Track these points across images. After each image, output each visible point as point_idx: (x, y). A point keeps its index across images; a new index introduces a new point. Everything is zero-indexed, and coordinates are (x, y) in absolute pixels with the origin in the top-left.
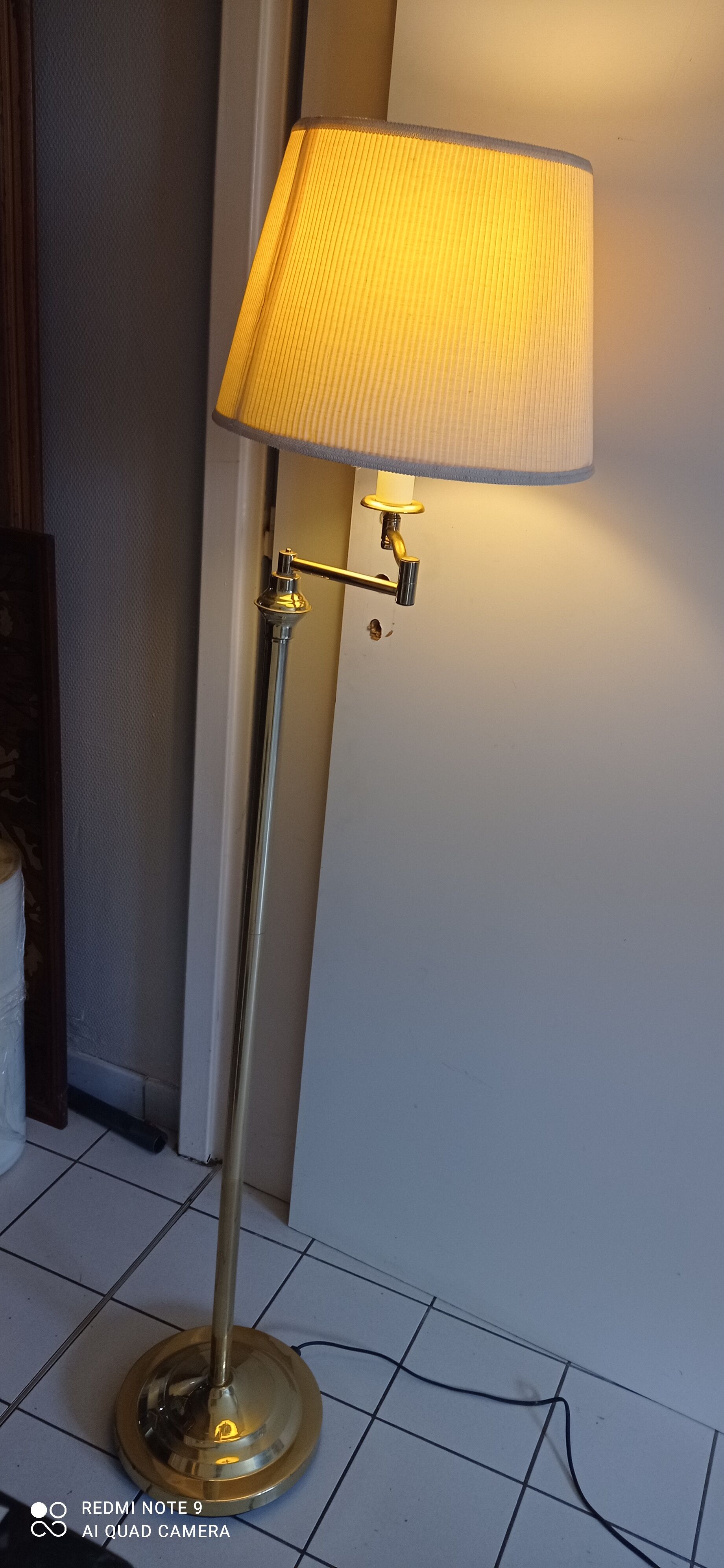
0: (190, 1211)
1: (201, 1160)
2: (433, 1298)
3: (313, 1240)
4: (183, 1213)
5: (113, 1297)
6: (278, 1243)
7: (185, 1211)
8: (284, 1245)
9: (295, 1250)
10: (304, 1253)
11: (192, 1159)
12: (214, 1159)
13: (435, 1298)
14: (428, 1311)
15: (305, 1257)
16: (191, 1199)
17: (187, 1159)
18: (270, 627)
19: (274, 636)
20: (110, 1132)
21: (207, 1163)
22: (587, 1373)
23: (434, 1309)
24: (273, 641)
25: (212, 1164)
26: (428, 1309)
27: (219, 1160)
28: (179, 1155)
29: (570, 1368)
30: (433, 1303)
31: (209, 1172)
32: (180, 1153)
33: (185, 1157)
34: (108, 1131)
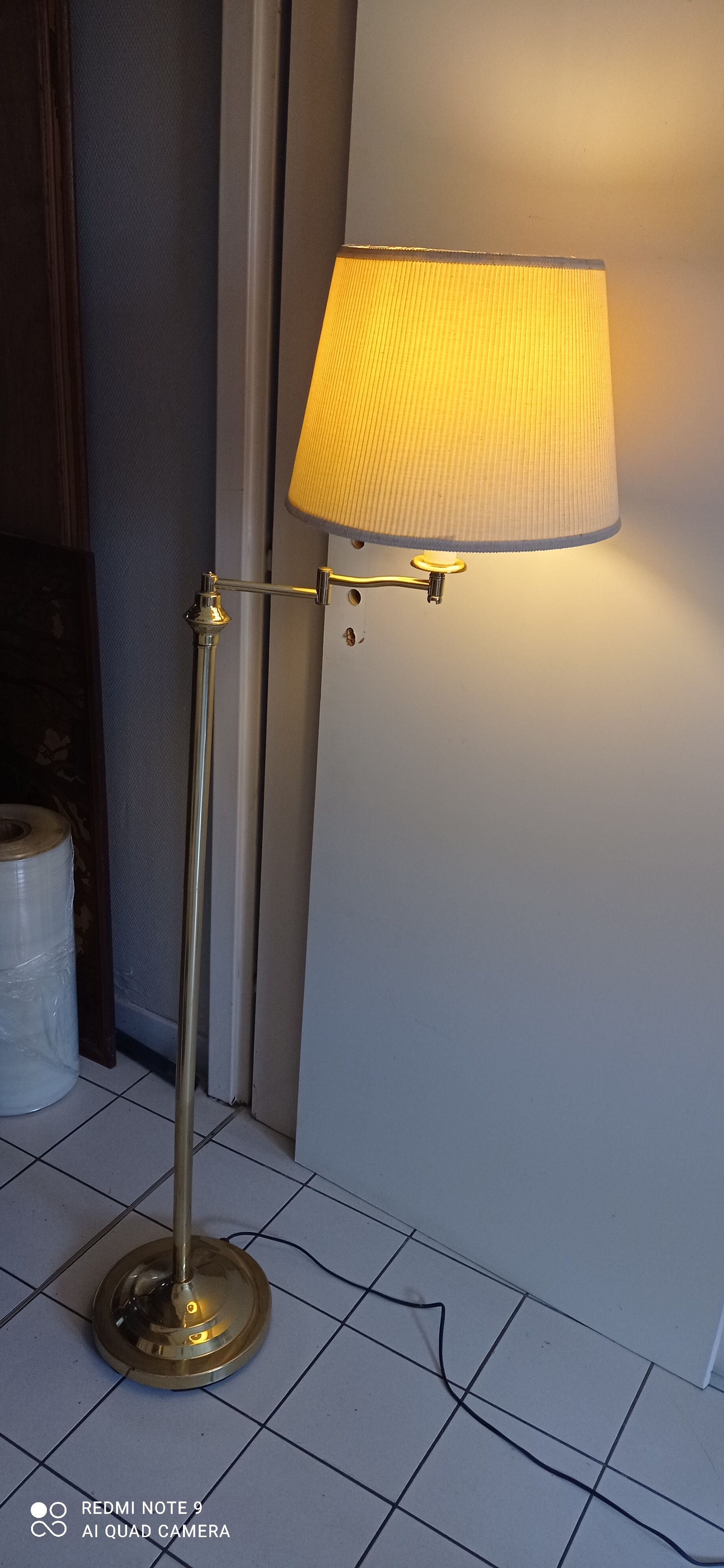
0: (211, 1142)
1: (227, 1101)
2: (413, 1229)
3: (315, 1174)
4: (205, 1144)
5: (135, 1209)
6: (284, 1175)
7: (207, 1143)
8: (288, 1177)
9: (297, 1181)
10: (305, 1185)
11: (219, 1100)
12: (238, 1101)
13: (415, 1230)
14: (406, 1240)
15: (305, 1187)
16: (213, 1134)
17: (215, 1100)
18: (196, 636)
19: (200, 643)
20: (151, 1074)
21: (231, 1104)
22: (542, 1304)
23: (413, 1239)
24: (199, 647)
25: (236, 1105)
26: (407, 1238)
27: (242, 1102)
28: (208, 1096)
29: (527, 1298)
30: (412, 1234)
31: (233, 1112)
32: (210, 1094)
33: (214, 1098)
34: (150, 1072)
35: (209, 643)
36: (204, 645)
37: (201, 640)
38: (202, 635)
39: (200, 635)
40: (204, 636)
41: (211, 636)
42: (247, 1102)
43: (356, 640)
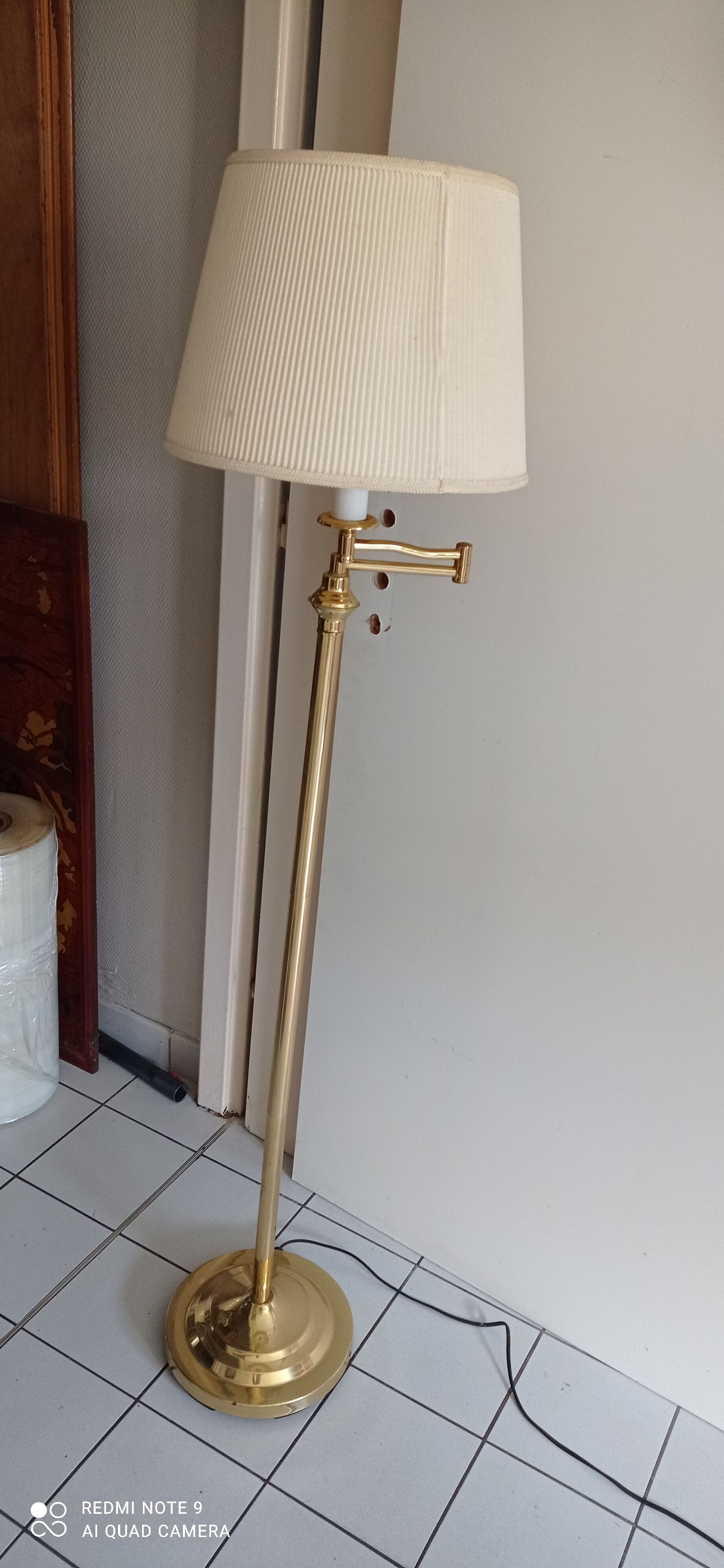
0: (202, 1157)
1: (218, 1111)
2: (420, 1257)
3: (314, 1194)
4: (196, 1160)
5: (122, 1233)
7: (198, 1158)
8: (285, 1197)
9: (296, 1202)
10: (304, 1206)
11: (209, 1110)
12: (229, 1112)
13: (422, 1258)
14: (416, 1269)
15: (304, 1209)
16: (204, 1148)
17: (205, 1109)
18: (321, 622)
19: (325, 630)
20: (137, 1079)
21: (223, 1115)
22: (561, 1341)
23: (420, 1267)
24: (324, 634)
25: (229, 1115)
26: (415, 1267)
27: (235, 1112)
28: (198, 1105)
29: (544, 1335)
30: (420, 1262)
31: (224, 1124)
32: (199, 1104)
33: (204, 1108)
34: (136, 1078)
35: (335, 630)
36: (329, 631)
37: (326, 627)
38: (328, 621)
39: (326, 621)
40: (329, 622)
41: (337, 622)
42: (240, 1113)
43: (381, 628)
